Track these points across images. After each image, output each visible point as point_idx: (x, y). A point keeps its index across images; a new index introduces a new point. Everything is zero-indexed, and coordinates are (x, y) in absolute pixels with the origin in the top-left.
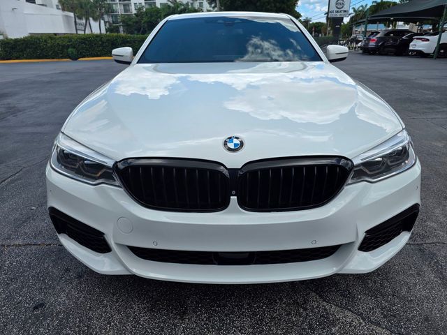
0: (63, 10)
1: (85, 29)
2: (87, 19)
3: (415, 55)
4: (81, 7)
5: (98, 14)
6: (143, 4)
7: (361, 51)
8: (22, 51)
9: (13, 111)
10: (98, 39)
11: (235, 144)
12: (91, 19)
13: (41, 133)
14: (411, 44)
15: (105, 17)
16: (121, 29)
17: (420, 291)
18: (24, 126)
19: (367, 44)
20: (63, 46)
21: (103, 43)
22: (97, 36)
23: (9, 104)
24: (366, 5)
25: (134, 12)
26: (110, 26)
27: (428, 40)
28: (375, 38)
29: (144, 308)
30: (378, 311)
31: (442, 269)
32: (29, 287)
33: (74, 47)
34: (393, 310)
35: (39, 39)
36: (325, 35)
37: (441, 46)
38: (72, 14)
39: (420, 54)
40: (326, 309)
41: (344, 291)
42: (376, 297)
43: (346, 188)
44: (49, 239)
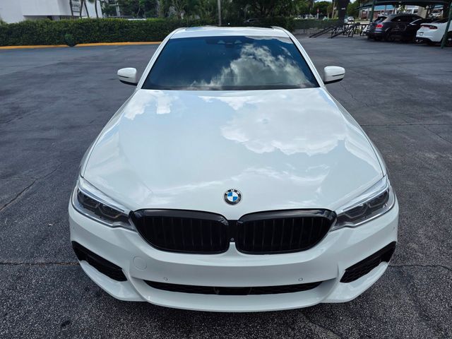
1: (81, 10)
2: (83, 1)
3: (421, 43)
7: (366, 37)
8: (18, 37)
9: (17, 112)
10: (95, 23)
11: (234, 197)
12: (87, 0)
13: (47, 139)
14: (419, 31)
16: (118, 10)
17: (395, 313)
18: (30, 131)
19: (373, 30)
20: (60, 32)
21: (100, 28)
22: (94, 21)
23: (13, 103)
26: (106, 6)
27: (436, 28)
28: (381, 24)
29: (155, 327)
30: (356, 331)
31: (417, 291)
32: (55, 306)
33: (71, 33)
34: (369, 331)
35: (35, 25)
36: (330, 17)
37: (449, 34)
39: (427, 43)
40: (311, 330)
41: (328, 312)
42: (356, 318)
43: (330, 234)
44: (67, 257)
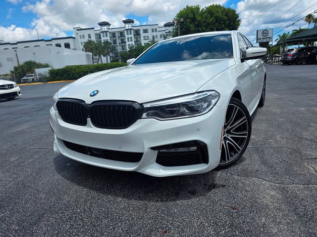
0: (86, 51)
1: (98, 61)
2: (100, 56)
4: (96, 49)
5: (106, 52)
6: (134, 44)
7: (282, 63)
8: (61, 76)
12: (102, 55)
15: (111, 54)
16: (120, 60)
19: (286, 58)
22: (105, 65)
24: (289, 33)
25: (128, 49)
26: (113, 59)
28: (291, 53)
35: (71, 69)
38: (91, 54)
